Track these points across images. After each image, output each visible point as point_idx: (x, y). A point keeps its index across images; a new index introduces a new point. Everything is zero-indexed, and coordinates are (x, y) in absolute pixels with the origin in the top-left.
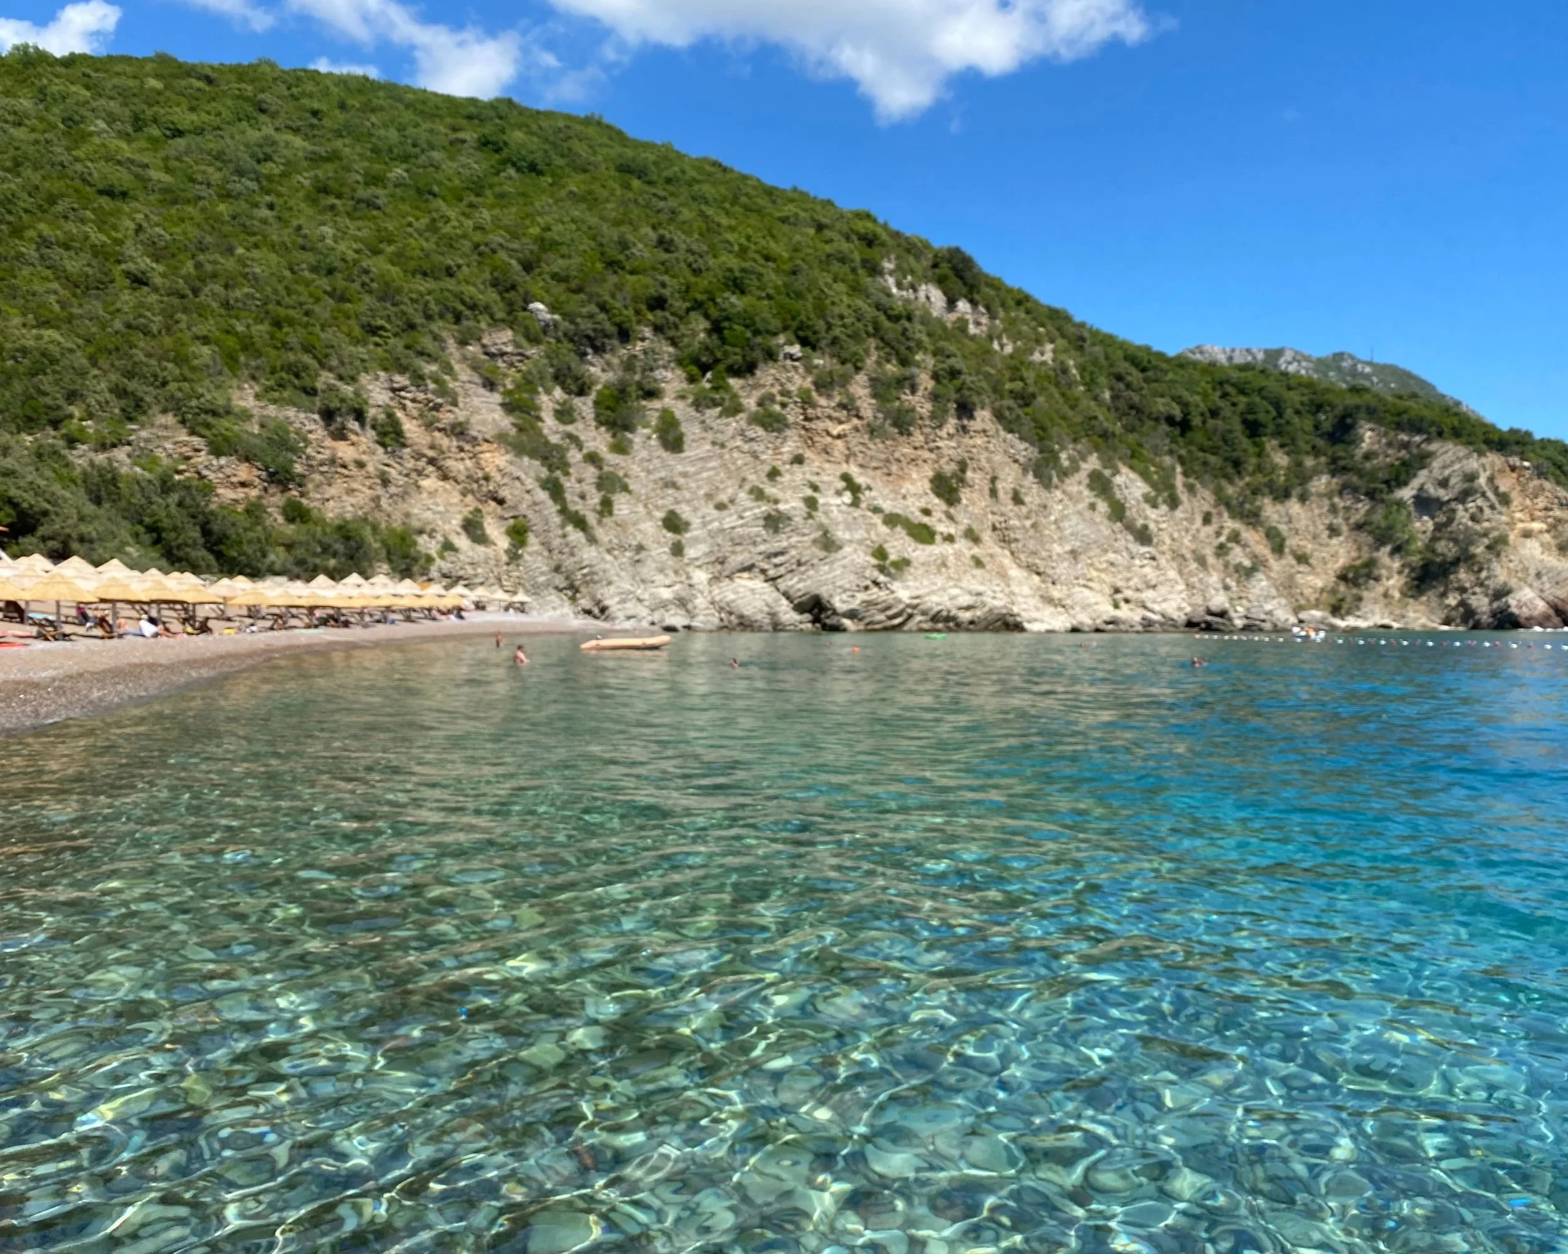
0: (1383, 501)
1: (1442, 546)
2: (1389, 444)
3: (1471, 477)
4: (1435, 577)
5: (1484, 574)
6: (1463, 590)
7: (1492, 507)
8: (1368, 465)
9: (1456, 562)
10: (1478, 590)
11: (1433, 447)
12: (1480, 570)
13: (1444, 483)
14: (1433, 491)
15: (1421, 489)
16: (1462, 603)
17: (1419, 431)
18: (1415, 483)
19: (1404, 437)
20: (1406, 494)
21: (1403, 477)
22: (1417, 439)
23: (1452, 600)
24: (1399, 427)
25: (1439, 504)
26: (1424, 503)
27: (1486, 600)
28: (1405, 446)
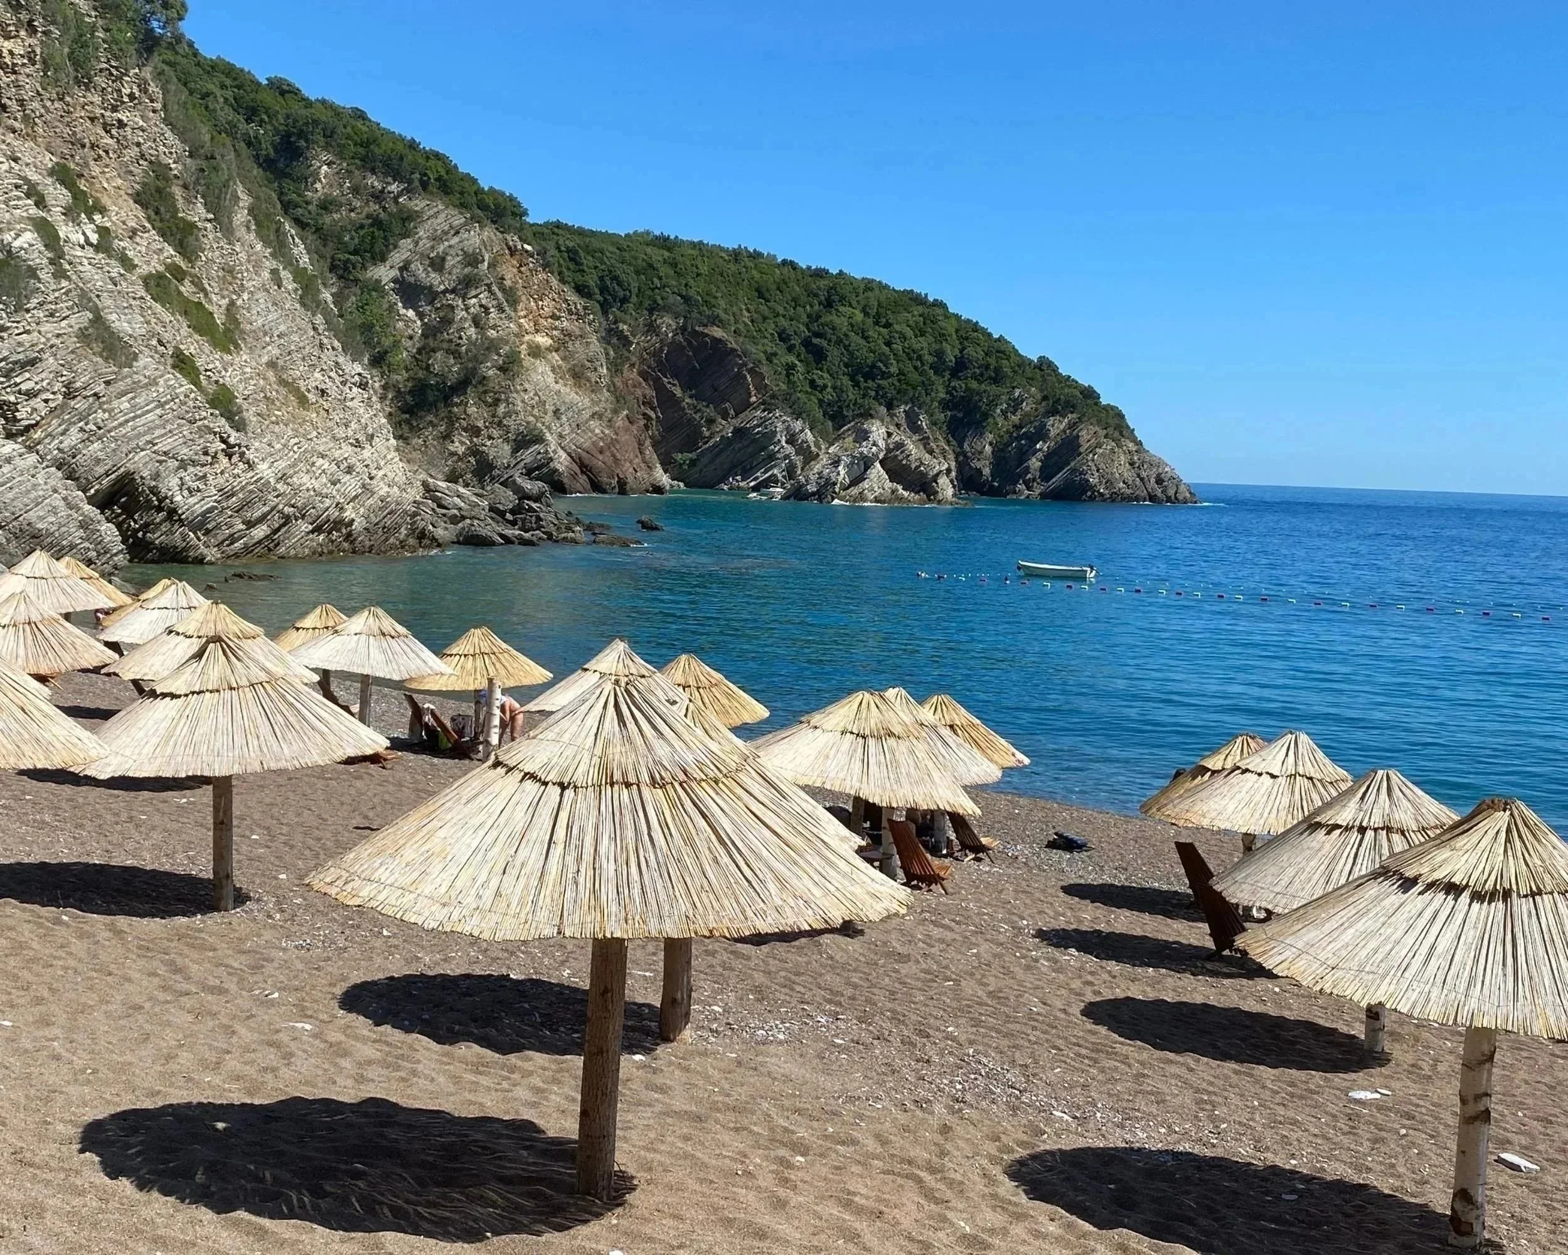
0: (357, 281)
1: (439, 362)
2: (355, 190)
3: (473, 260)
4: (432, 407)
5: (502, 409)
6: (475, 431)
7: (501, 310)
8: (327, 219)
9: (462, 386)
10: (495, 433)
11: (418, 204)
12: (497, 402)
13: (438, 264)
14: (421, 273)
15: (405, 268)
16: (474, 451)
17: (397, 176)
18: (397, 257)
19: (374, 182)
20: (384, 273)
21: (379, 246)
22: (394, 188)
23: (459, 445)
24: (368, 163)
25: (432, 295)
26: (410, 292)
27: (507, 448)
28: (378, 196)
